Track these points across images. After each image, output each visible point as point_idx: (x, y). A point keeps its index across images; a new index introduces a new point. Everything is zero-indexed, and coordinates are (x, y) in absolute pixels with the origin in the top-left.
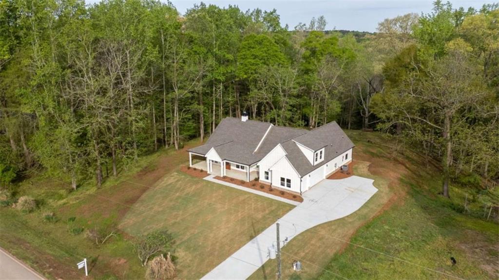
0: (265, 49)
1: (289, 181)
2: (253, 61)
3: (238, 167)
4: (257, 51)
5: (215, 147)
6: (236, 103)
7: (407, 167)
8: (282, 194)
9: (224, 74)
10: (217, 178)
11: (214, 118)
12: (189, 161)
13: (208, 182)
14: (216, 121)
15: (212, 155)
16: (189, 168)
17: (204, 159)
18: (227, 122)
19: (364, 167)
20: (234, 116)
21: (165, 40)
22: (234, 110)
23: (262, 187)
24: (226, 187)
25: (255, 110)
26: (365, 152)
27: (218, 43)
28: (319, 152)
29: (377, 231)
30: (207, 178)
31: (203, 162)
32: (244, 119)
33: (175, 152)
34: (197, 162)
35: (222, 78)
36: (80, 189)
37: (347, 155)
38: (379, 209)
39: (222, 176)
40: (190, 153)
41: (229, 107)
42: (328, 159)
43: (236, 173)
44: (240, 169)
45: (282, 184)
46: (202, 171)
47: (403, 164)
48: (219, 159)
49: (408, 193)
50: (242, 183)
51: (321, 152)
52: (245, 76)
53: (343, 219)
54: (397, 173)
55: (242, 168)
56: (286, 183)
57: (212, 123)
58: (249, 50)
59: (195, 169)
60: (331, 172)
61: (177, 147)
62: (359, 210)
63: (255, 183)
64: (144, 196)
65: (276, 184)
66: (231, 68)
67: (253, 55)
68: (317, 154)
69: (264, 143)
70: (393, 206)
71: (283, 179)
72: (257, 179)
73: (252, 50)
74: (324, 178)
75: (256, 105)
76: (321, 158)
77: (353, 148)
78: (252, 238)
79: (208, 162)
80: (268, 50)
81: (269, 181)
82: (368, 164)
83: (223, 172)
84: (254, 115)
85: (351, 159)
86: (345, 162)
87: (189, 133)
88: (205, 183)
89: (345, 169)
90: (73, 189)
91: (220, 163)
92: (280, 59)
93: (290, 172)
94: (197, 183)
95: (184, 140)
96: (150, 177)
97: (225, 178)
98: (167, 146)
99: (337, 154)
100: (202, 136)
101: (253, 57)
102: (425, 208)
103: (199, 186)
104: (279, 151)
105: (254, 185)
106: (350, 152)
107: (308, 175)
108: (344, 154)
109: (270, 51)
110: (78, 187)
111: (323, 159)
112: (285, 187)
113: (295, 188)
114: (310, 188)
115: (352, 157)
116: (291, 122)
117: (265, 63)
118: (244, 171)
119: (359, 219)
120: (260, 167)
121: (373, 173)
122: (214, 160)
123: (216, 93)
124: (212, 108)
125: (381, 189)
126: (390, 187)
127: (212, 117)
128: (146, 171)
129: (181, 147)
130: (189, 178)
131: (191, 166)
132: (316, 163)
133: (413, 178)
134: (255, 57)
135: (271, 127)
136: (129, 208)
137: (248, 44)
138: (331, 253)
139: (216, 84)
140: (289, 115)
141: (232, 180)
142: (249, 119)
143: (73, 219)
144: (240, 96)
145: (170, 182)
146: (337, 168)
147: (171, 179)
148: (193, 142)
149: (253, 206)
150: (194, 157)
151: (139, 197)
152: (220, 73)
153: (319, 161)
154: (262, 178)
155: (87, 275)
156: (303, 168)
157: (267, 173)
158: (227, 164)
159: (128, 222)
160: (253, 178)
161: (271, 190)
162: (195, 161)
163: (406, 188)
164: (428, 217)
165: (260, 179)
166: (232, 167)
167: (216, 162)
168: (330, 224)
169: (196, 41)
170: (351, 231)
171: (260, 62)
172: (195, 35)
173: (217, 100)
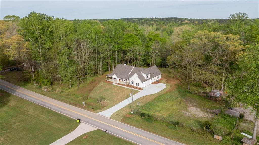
0: (133, 39)
1: (139, 84)
2: (128, 43)
3: (123, 80)
4: (130, 40)
5: (115, 74)
6: (122, 58)
7: (179, 81)
8: (137, 88)
9: (117, 48)
10: (116, 84)
11: (114, 64)
12: (106, 79)
13: (113, 85)
14: (114, 65)
15: (114, 76)
16: (107, 81)
17: (111, 78)
18: (119, 66)
19: (164, 80)
20: (121, 63)
21: (97, 37)
22: (121, 61)
23: (131, 86)
24: (119, 86)
25: (129, 61)
26: (167, 76)
27: (115, 37)
28: (148, 75)
29: (162, 97)
30: (113, 84)
31: (111, 79)
32: (125, 65)
33: (101, 76)
34: (109, 79)
35: (117, 50)
36: (72, 87)
37: (159, 77)
38: (165, 92)
39: (118, 83)
40: (107, 76)
41: (119, 60)
42: (151, 78)
44: (123, 81)
45: (137, 85)
46: (111, 82)
47: (179, 80)
48: (116, 78)
49: (176, 88)
50: (124, 85)
51: (149, 75)
52: (125, 49)
53: (154, 94)
54: (175, 82)
55: (124, 81)
56: (138, 85)
57: (113, 66)
58: (126, 39)
59: (109, 81)
60: (153, 82)
61: (101, 74)
62: (159, 92)
63: (129, 85)
64: (94, 89)
65: (135, 85)
66: (120, 46)
67: (128, 41)
68: (147, 76)
69: (131, 73)
70: (170, 91)
71: (137, 84)
72: (129, 84)
73: (128, 39)
74: (151, 84)
75: (129, 59)
76: (149, 77)
77: (161, 74)
78: (127, 98)
79: (113, 79)
80: (134, 39)
81: (133, 84)
82: (166, 79)
83: (118, 82)
84: (129, 63)
85: (161, 78)
86: (158, 79)
87: (105, 69)
88: (112, 85)
89: (158, 81)
90: (70, 87)
91: (117, 79)
92: (138, 42)
93: (139, 82)
94: (110, 85)
95: (103, 72)
96: (94, 84)
97: (119, 84)
98: (97, 74)
99: (155, 76)
100: (109, 70)
101: (128, 42)
102: (179, 92)
103: (111, 86)
104: (135, 75)
105: (128, 86)
106: (160, 76)
107: (144, 82)
108: (158, 76)
109: (134, 40)
110: (71, 87)
111: (150, 78)
112: (138, 86)
113: (140, 86)
114: (145, 87)
115: (161, 77)
116: (141, 65)
117: (132, 44)
118: (125, 82)
119: (158, 94)
120: (130, 80)
121: (167, 82)
122: (115, 78)
123: (114, 55)
124: (113, 60)
125: (168, 87)
126: (171, 86)
127: (113, 63)
128: (92, 82)
129: (102, 74)
130: (107, 84)
131: (107, 80)
132: (147, 79)
133: (180, 84)
134: (129, 42)
135: (133, 67)
136: (91, 92)
137: (126, 37)
138: (148, 101)
139: (114, 52)
140: (141, 63)
141: (121, 84)
142: (127, 64)
143: (74, 95)
144: (123, 55)
145: (101, 85)
146: (155, 81)
147: (101, 84)
148: (106, 73)
149: (128, 91)
150: (108, 78)
151: (92, 89)
152: (116, 48)
153: (148, 78)
154: (131, 84)
155: (84, 105)
156: (143, 80)
157: (132, 82)
158: (119, 79)
159: (91, 95)
160: (128, 84)
161: (133, 87)
162: (108, 79)
163: (176, 87)
164: (179, 94)
165: (130, 84)
166: (121, 81)
167: (116, 79)
168: (149, 95)
169: (107, 37)
170: (155, 97)
171: (130, 44)
172: (107, 34)
173: (115, 57)
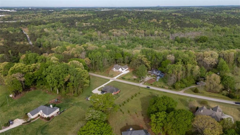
5: (115, 68)
10: (115, 71)
32: (117, 65)
38: (129, 73)
42: (125, 69)
43: (117, 70)
59: (112, 70)
65: (120, 71)
87: (112, 67)
93: (122, 70)
104: (121, 68)
106: (128, 68)
121: (130, 70)
135: (120, 66)
156: (123, 70)
159: (110, 74)
161: (120, 72)
164: (132, 73)
